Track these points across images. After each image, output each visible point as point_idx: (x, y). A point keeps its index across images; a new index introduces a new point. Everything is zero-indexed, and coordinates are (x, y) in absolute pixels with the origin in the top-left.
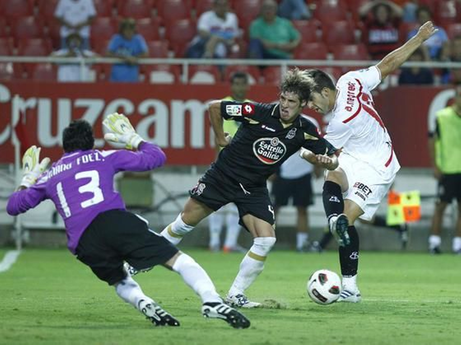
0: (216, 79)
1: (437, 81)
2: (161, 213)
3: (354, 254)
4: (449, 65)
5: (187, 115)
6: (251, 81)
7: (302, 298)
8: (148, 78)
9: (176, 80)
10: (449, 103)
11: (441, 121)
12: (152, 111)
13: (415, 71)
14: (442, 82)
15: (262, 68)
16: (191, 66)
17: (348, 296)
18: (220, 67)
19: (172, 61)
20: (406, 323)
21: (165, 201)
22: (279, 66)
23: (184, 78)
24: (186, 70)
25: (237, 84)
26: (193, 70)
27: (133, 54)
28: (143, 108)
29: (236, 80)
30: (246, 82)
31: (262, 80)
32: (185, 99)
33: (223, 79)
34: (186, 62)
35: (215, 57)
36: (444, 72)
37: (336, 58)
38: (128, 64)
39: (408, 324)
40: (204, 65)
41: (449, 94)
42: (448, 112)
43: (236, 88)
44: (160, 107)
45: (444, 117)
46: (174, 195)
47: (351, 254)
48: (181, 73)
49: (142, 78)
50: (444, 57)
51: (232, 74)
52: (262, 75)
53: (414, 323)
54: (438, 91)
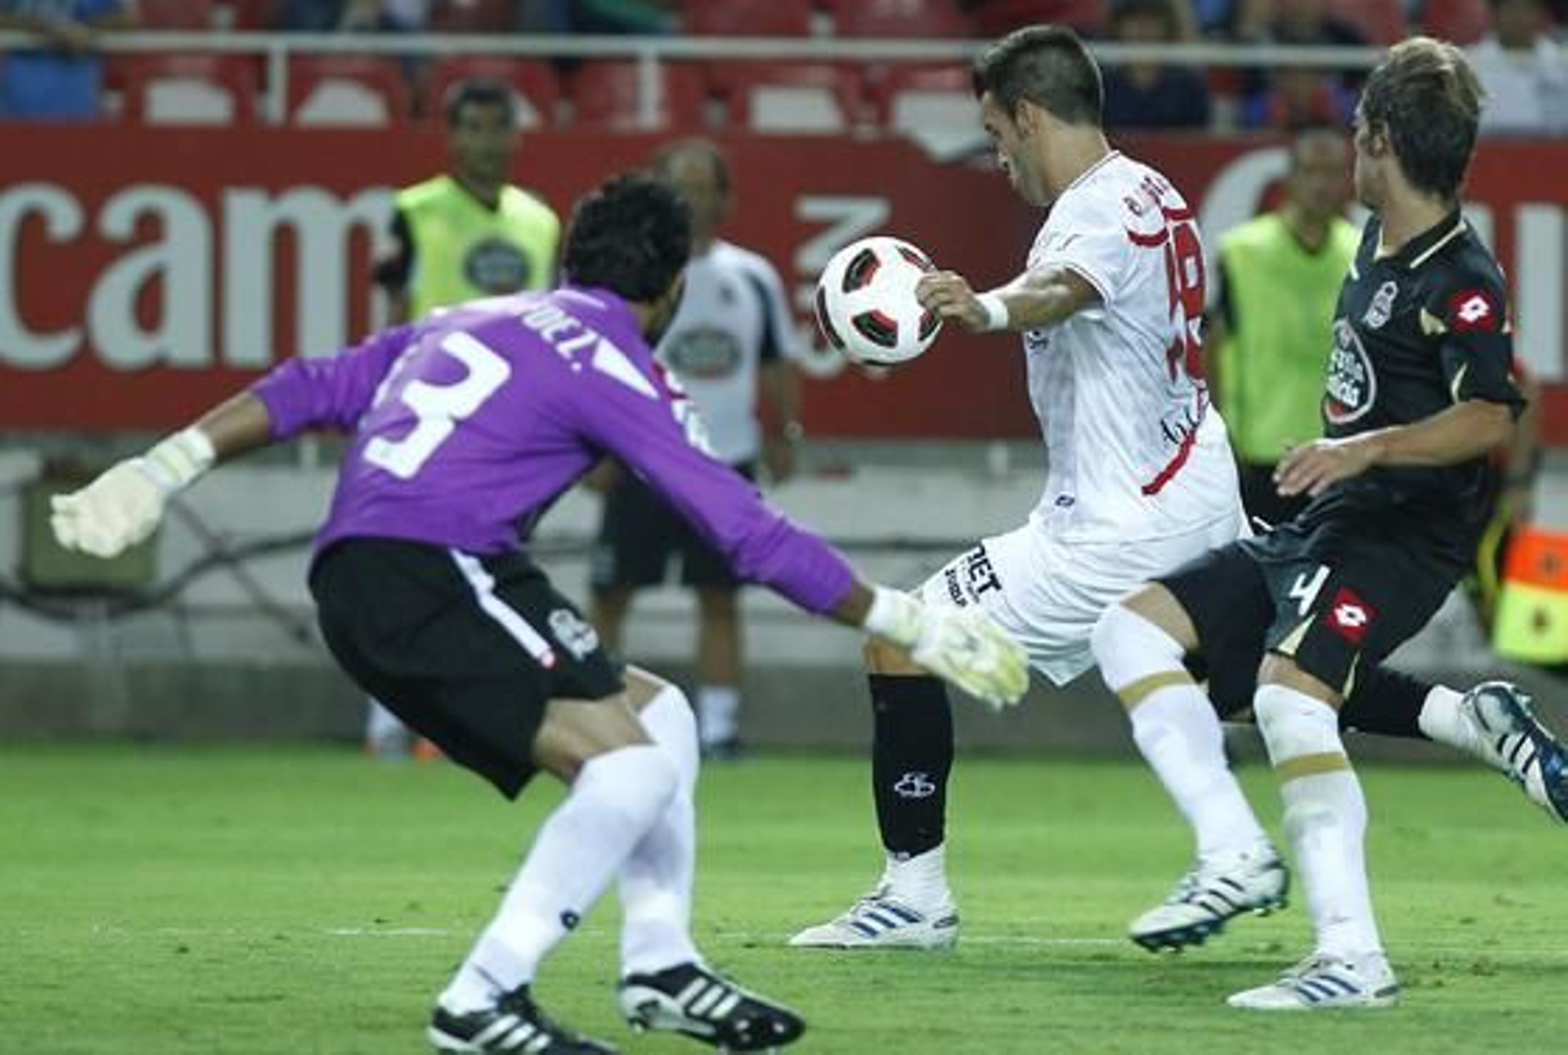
0: (392, 107)
1: (1224, 114)
2: (182, 613)
3: (912, 778)
4: (1267, 54)
5: (285, 243)
6: (525, 116)
7: (718, 931)
8: (136, 106)
9: (243, 111)
10: (1269, 200)
11: (1238, 268)
12: (149, 228)
13: (1143, 79)
14: (1246, 122)
15: (566, 67)
16: (295, 58)
17: (891, 925)
18: (406, 63)
19: (226, 40)
20: (1107, 1025)
21: (198, 569)
22: (631, 60)
23: (273, 106)
24: (278, 75)
25: (475, 126)
26: (305, 76)
27: (81, 15)
28: (119, 217)
29: (470, 111)
30: (505, 120)
31: (564, 111)
32: (275, 185)
33: (417, 109)
34: (278, 45)
35: (387, 24)
36: (1250, 83)
37: (844, 31)
38: (62, 53)
39: (1114, 1030)
40: (348, 56)
41: (1267, 165)
42: (1265, 233)
43: (470, 141)
44: (182, 214)
45: (1248, 251)
46: (233, 546)
47: (901, 778)
48: (262, 85)
49: (113, 102)
50: (1250, 26)
51: (453, 92)
52: (568, 92)
53: (1137, 1028)
54: (1229, 154)
